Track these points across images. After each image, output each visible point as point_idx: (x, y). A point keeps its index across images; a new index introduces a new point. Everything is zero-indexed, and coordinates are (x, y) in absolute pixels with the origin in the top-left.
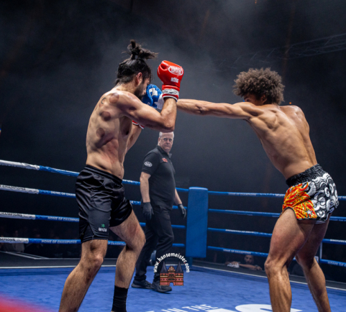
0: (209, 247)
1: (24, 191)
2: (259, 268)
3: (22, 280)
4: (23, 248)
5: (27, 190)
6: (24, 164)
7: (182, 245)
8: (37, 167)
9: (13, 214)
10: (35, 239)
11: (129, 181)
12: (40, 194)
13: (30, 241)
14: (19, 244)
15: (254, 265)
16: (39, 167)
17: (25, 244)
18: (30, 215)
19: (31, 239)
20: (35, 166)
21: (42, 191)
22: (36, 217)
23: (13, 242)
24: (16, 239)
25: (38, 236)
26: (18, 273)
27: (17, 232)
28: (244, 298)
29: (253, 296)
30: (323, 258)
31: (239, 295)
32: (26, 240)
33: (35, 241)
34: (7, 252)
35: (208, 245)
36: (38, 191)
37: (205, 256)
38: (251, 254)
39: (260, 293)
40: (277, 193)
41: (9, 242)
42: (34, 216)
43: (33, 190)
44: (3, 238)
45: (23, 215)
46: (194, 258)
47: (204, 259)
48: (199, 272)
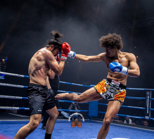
0: (99, 112)
1: (17, 87)
2: (121, 121)
3: (16, 126)
4: (16, 112)
5: (19, 86)
6: (17, 75)
7: (87, 111)
8: (23, 76)
9: (12, 97)
10: (22, 108)
11: (63, 82)
12: (24, 88)
13: (20, 109)
14: (15, 110)
15: (119, 120)
16: (24, 76)
17: (18, 110)
18: (20, 97)
19: (20, 108)
20: (22, 76)
21: (25, 86)
22: (22, 98)
23: (12, 109)
24: (14, 108)
25: (23, 106)
26: (14, 123)
27: (14, 104)
28: (115, 135)
29: (119, 134)
30: (151, 117)
31: (112, 133)
32: (18, 108)
33: (22, 109)
34: (10, 113)
35: (98, 111)
36: (23, 86)
37: (97, 116)
38: (118, 115)
39: (122, 133)
40: (130, 88)
41: (11, 109)
42: (21, 98)
43: (21, 86)
44: (8, 107)
45: (17, 97)
46: (93, 117)
47: (97, 117)
48: (94, 123)
